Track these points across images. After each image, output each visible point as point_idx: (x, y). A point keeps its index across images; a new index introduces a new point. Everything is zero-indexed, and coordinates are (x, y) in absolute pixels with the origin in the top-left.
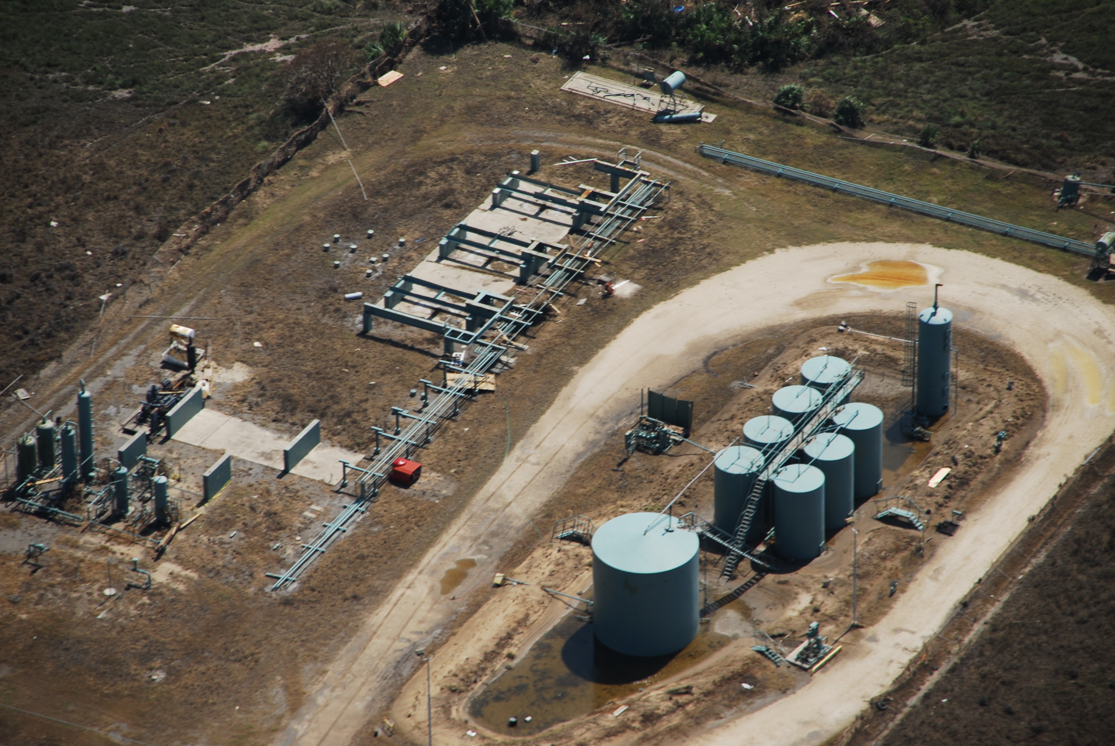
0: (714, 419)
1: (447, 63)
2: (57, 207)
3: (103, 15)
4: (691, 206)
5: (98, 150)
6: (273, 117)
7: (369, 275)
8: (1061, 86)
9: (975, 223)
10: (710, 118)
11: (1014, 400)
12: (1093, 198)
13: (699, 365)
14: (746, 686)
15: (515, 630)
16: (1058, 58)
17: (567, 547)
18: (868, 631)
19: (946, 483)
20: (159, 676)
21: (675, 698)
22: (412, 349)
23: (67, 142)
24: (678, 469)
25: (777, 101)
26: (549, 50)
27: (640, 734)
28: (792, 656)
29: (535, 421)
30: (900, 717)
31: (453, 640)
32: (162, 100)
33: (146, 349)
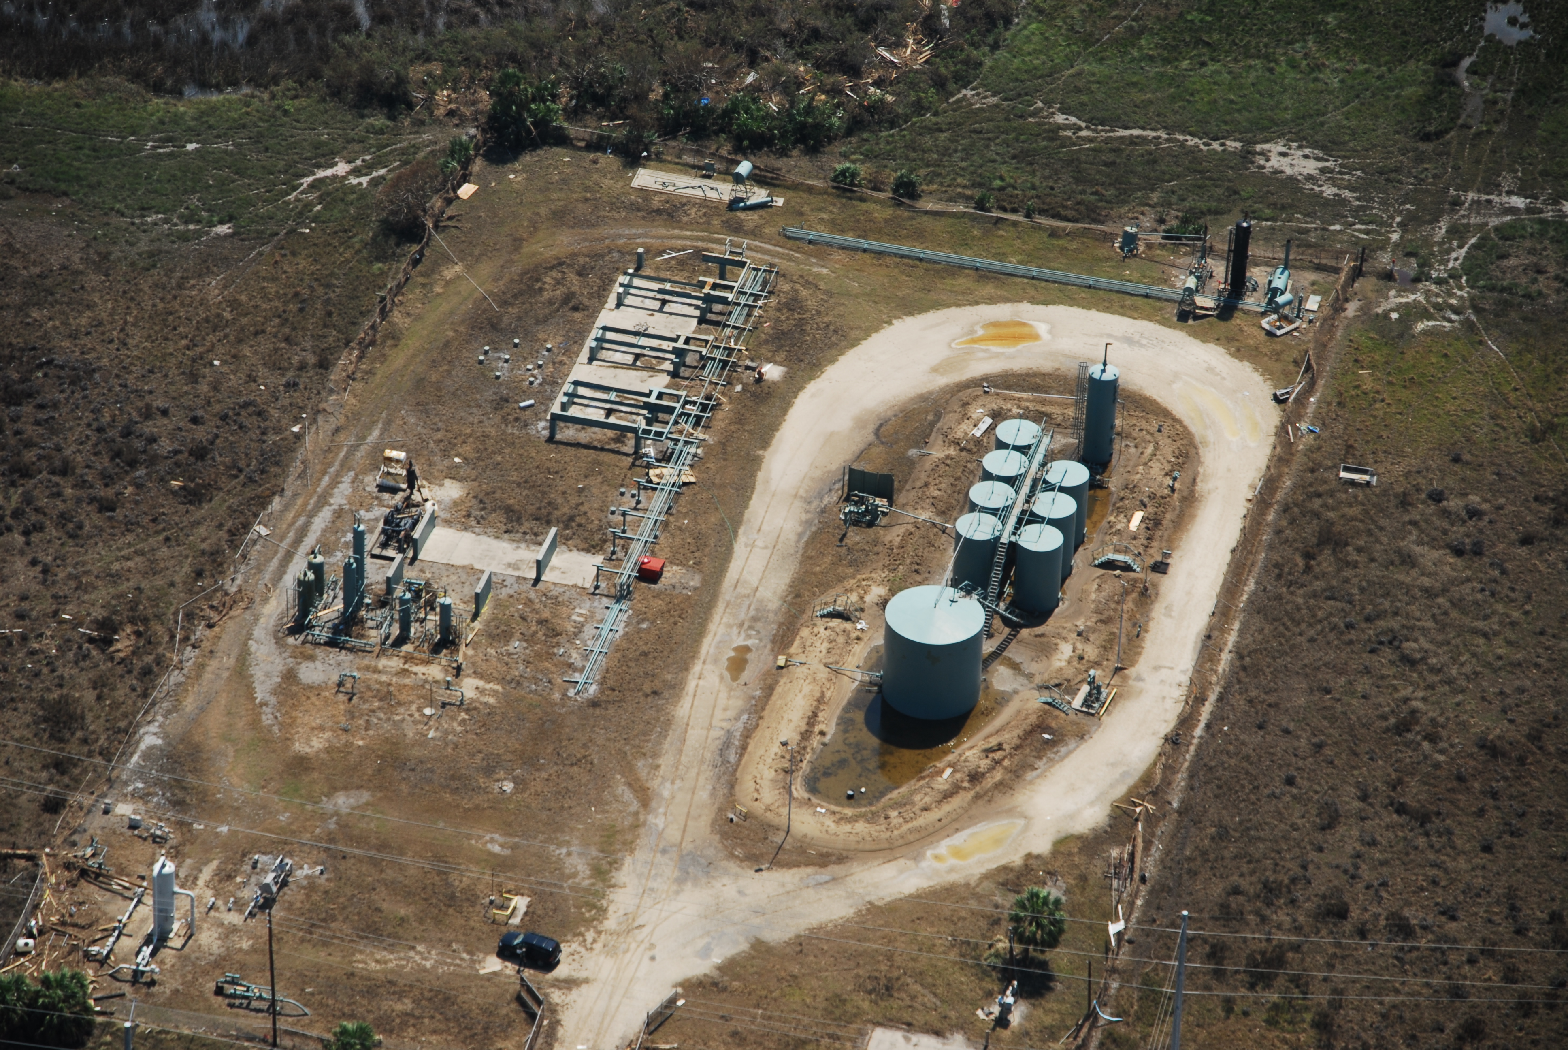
0: (907, 487)
1: (514, 172)
2: (213, 345)
3: (170, 155)
4: (798, 286)
5: (225, 287)
6: (374, 239)
7: (531, 383)
8: (1074, 145)
9: (1059, 279)
10: (780, 202)
11: (1168, 441)
12: (1149, 246)
13: (872, 438)
14: (1046, 736)
15: (817, 708)
16: (1060, 118)
17: (831, 624)
18: (1131, 672)
19: (1144, 525)
20: (508, 787)
21: (991, 755)
22: (602, 449)
23: (192, 282)
24: (898, 539)
25: (835, 179)
26: (604, 151)
27: (972, 793)
28: (1077, 702)
29: (746, 507)
30: (1192, 748)
31: (763, 724)
32: (262, 232)
33: (357, 475)
